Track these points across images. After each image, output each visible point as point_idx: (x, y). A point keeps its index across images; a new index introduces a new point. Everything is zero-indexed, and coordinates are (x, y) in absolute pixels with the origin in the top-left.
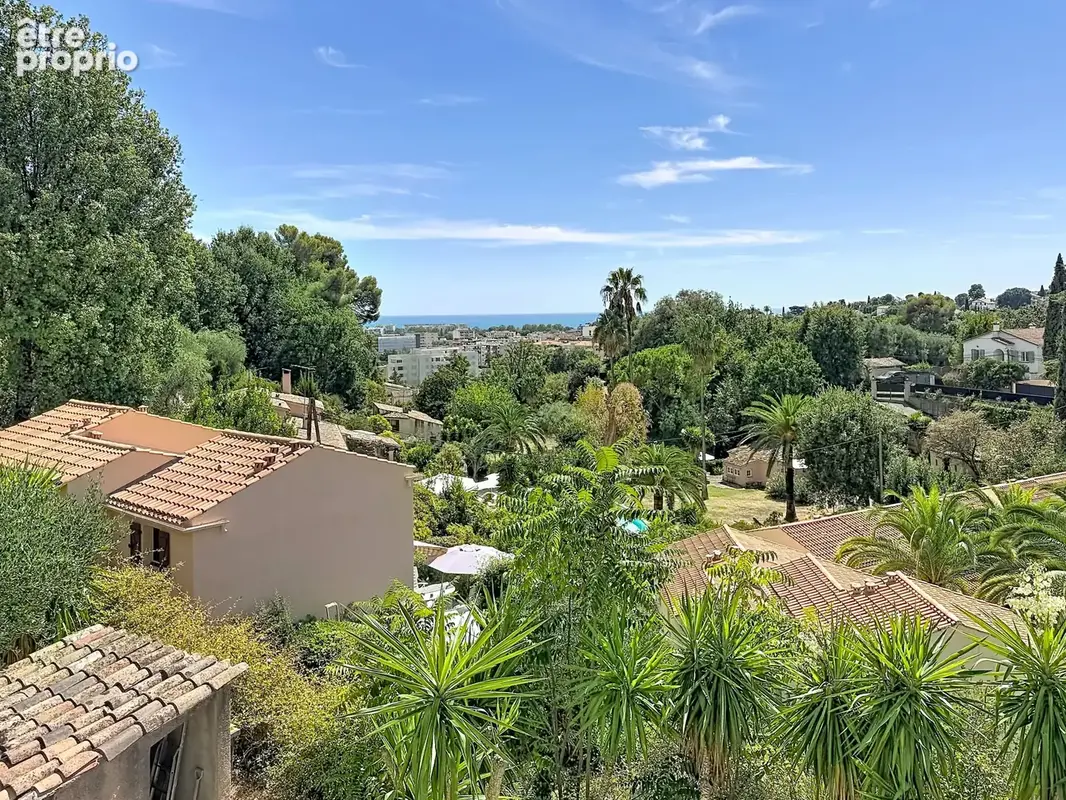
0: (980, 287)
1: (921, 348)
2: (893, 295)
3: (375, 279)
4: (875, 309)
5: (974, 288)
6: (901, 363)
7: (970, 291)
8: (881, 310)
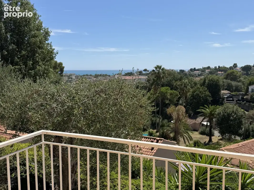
0: (236, 64)
1: (233, 87)
2: (210, 67)
3: (62, 63)
4: (205, 71)
5: (235, 64)
6: (230, 92)
7: (233, 65)
8: (207, 71)
